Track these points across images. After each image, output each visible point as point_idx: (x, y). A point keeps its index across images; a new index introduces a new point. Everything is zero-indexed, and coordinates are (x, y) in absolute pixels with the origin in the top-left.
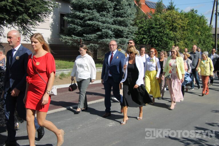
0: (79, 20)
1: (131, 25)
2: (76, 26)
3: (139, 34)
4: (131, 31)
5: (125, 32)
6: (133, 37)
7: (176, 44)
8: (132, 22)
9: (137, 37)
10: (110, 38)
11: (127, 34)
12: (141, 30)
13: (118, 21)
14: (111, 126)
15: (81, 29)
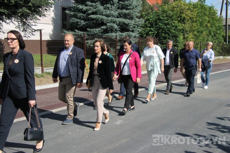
0: (81, 14)
1: (137, 18)
2: (79, 20)
3: (145, 28)
4: (136, 23)
5: (131, 26)
6: (140, 30)
7: (185, 37)
8: (138, 15)
9: (144, 30)
10: (115, 33)
11: (133, 28)
12: (147, 22)
13: (123, 14)
14: (119, 124)
15: (84, 23)
